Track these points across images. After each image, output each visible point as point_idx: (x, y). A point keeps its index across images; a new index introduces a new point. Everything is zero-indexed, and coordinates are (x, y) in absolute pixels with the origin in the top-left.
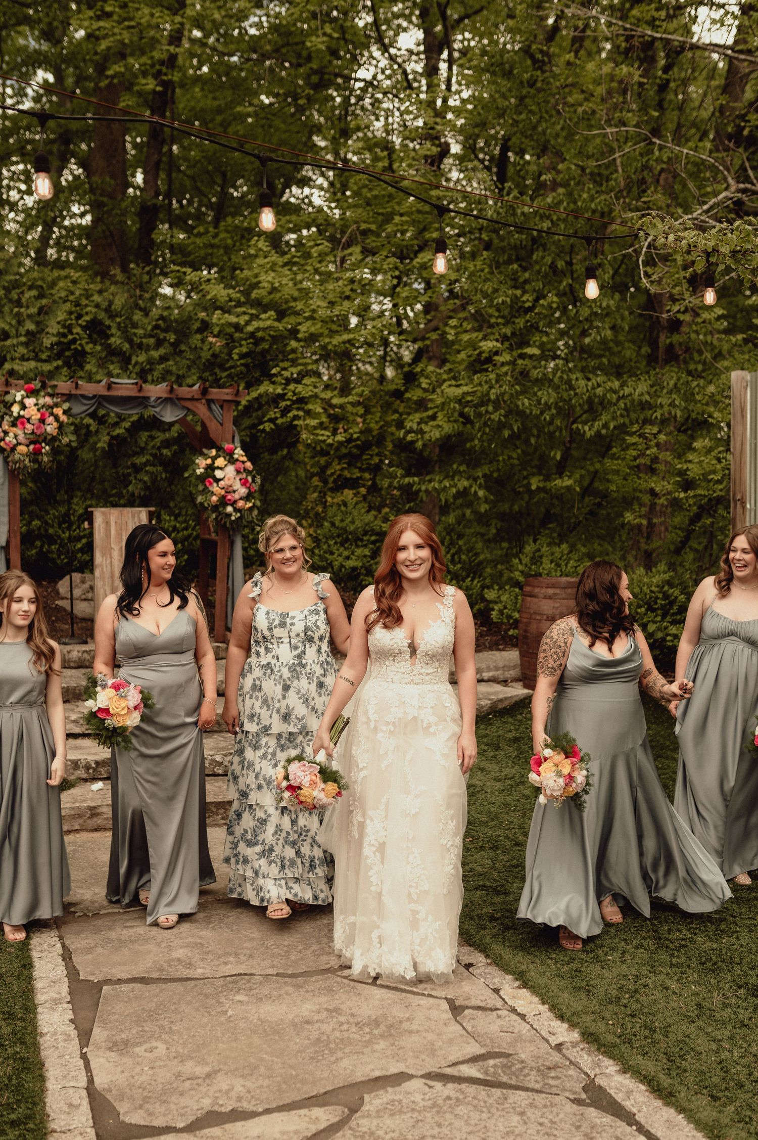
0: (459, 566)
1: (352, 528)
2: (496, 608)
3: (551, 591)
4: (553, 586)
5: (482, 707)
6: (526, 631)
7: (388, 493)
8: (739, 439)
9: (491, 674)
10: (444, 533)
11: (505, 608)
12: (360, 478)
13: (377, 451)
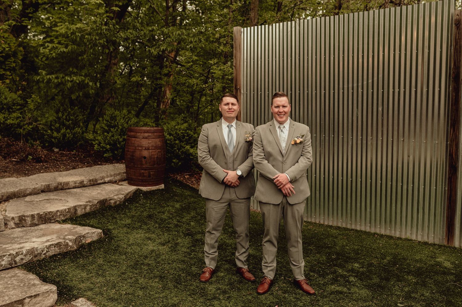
0: (70, 122)
1: (5, 101)
2: (94, 143)
3: (146, 135)
4: (147, 132)
5: (121, 199)
6: (133, 156)
7: (20, 84)
8: (239, 59)
9: (109, 179)
10: (59, 105)
11: (100, 143)
12: (4, 74)
13: (13, 60)
